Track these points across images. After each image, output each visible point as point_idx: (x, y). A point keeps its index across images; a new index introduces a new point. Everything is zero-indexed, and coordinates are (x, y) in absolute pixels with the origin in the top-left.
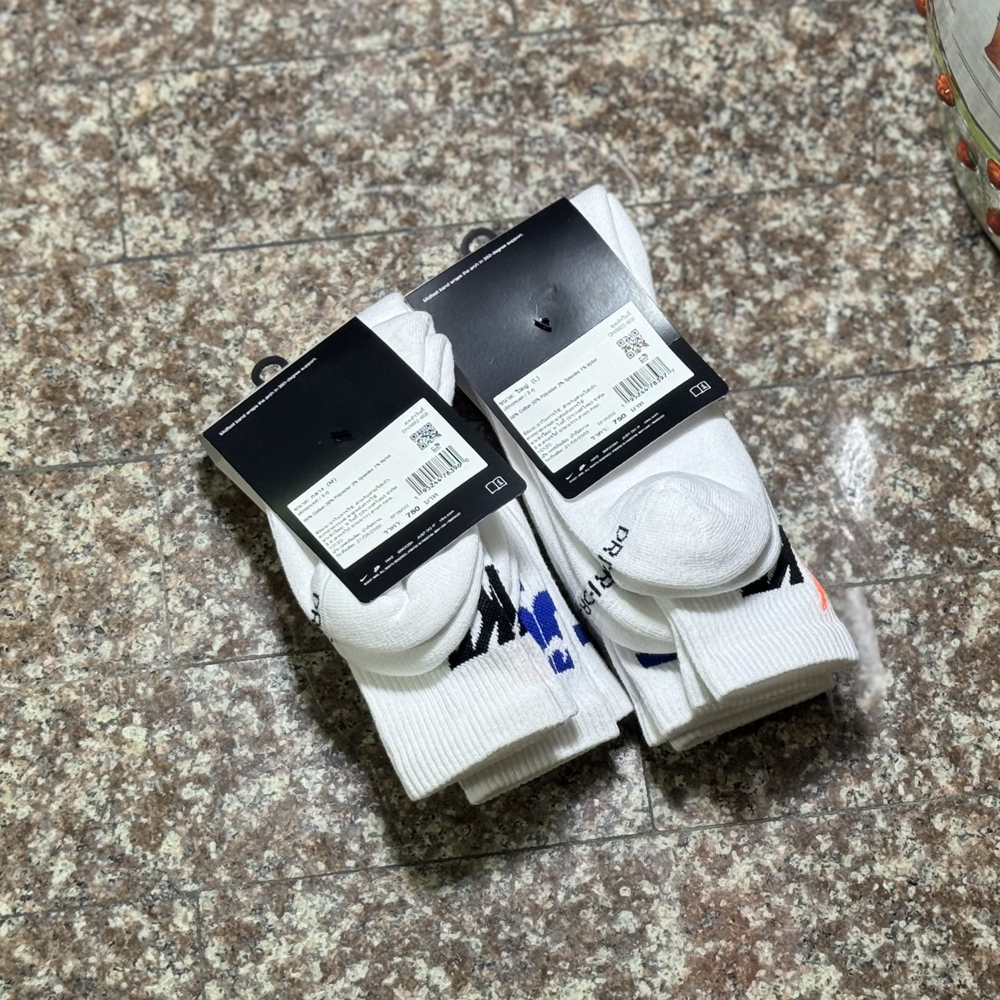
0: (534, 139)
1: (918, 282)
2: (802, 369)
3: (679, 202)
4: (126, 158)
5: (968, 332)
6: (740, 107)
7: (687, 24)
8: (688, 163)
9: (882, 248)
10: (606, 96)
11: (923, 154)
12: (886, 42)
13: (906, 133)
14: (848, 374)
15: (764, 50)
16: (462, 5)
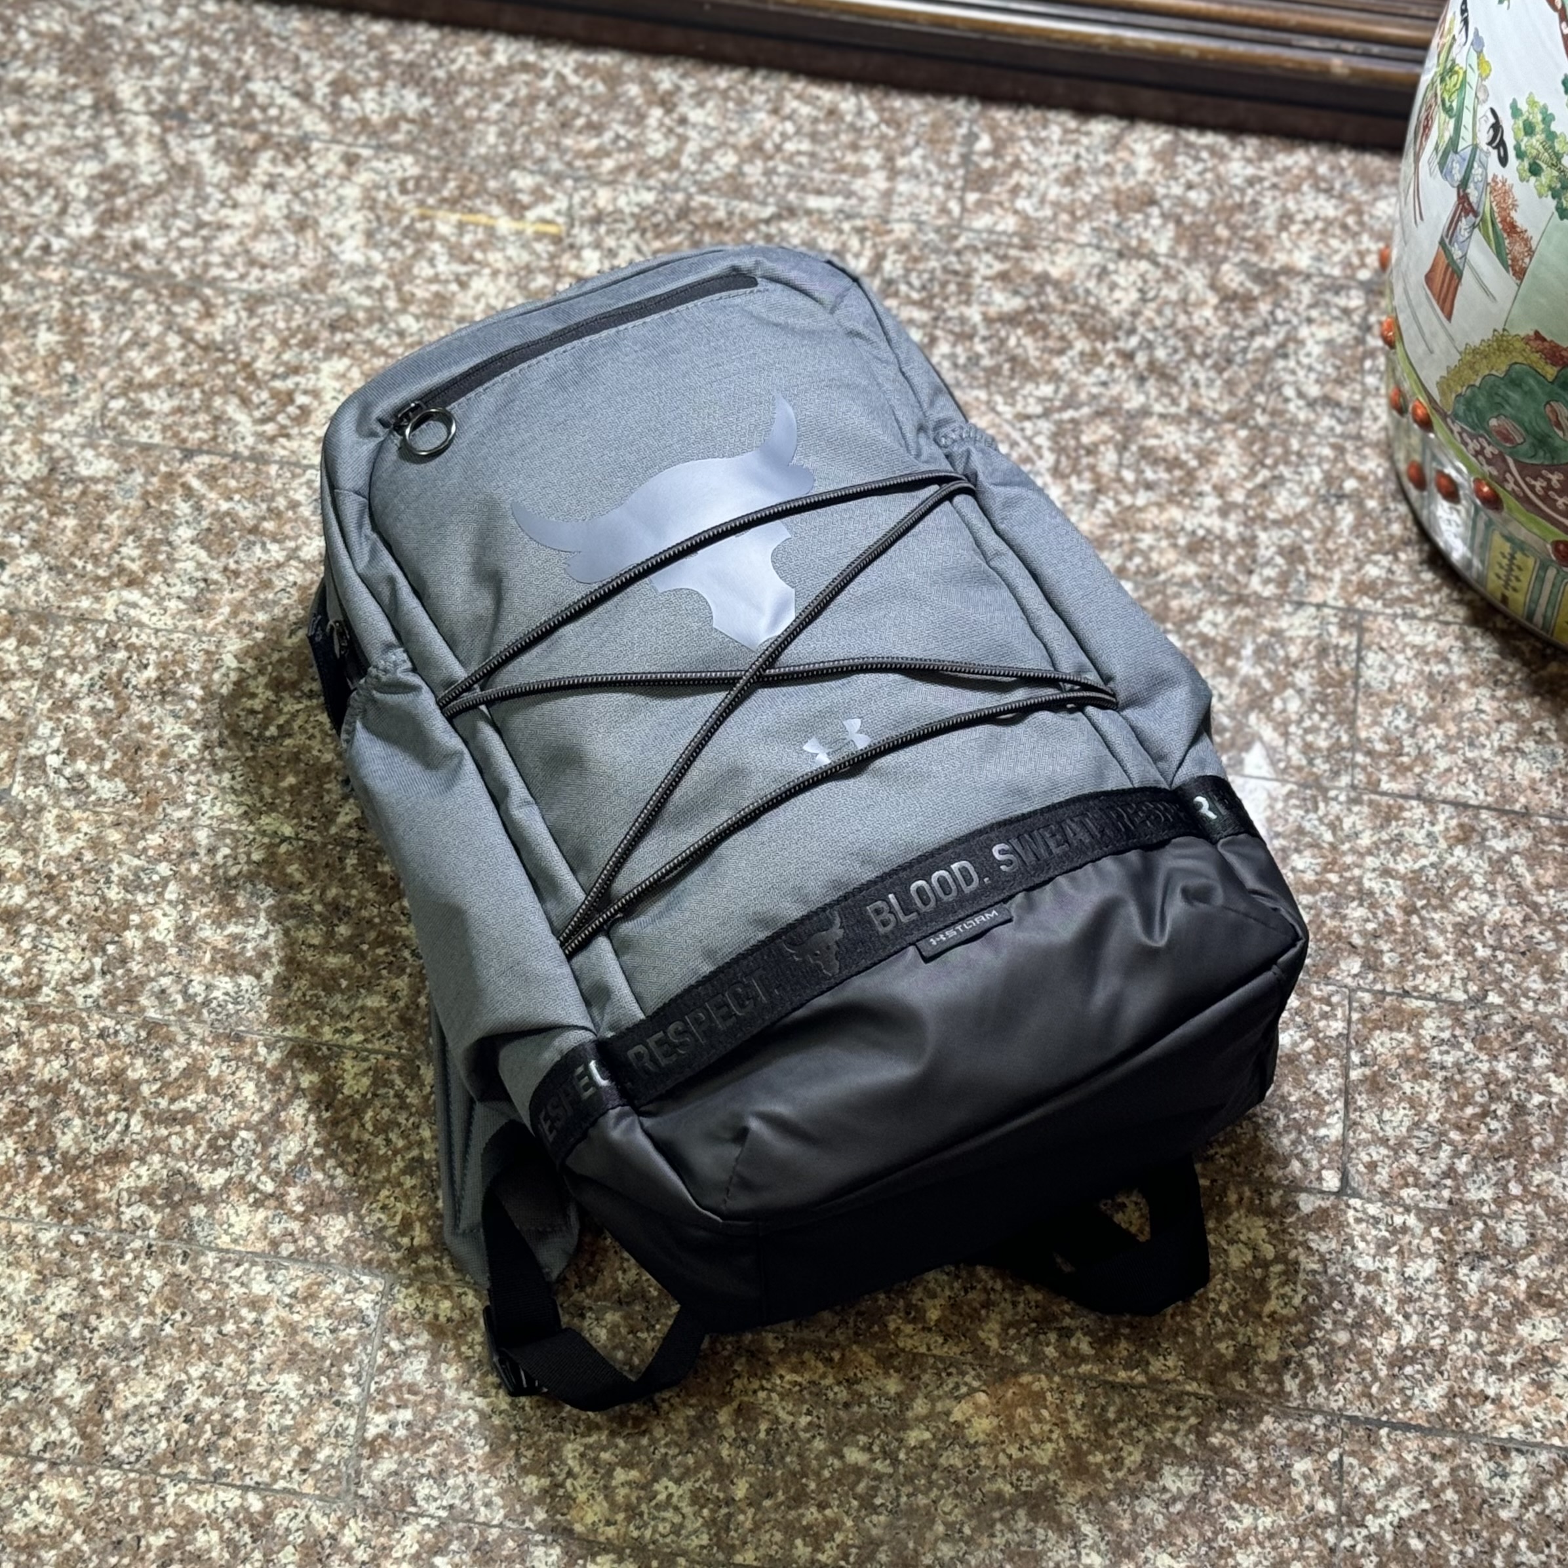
0: (949, 320)
1: (1275, 523)
2: (1144, 569)
3: (1070, 402)
4: (572, 246)
5: (1310, 576)
6: (1150, 336)
7: (1120, 255)
8: (1088, 372)
9: (1249, 485)
10: (1027, 298)
11: (1312, 417)
12: (1304, 315)
13: (1301, 394)
14: (1186, 583)
15: (1187, 294)
16: (916, 191)
